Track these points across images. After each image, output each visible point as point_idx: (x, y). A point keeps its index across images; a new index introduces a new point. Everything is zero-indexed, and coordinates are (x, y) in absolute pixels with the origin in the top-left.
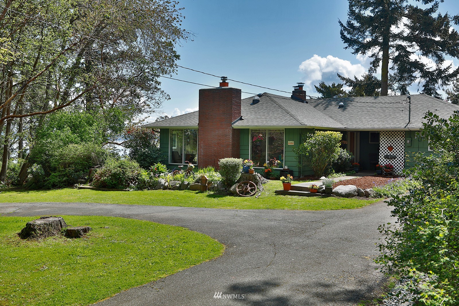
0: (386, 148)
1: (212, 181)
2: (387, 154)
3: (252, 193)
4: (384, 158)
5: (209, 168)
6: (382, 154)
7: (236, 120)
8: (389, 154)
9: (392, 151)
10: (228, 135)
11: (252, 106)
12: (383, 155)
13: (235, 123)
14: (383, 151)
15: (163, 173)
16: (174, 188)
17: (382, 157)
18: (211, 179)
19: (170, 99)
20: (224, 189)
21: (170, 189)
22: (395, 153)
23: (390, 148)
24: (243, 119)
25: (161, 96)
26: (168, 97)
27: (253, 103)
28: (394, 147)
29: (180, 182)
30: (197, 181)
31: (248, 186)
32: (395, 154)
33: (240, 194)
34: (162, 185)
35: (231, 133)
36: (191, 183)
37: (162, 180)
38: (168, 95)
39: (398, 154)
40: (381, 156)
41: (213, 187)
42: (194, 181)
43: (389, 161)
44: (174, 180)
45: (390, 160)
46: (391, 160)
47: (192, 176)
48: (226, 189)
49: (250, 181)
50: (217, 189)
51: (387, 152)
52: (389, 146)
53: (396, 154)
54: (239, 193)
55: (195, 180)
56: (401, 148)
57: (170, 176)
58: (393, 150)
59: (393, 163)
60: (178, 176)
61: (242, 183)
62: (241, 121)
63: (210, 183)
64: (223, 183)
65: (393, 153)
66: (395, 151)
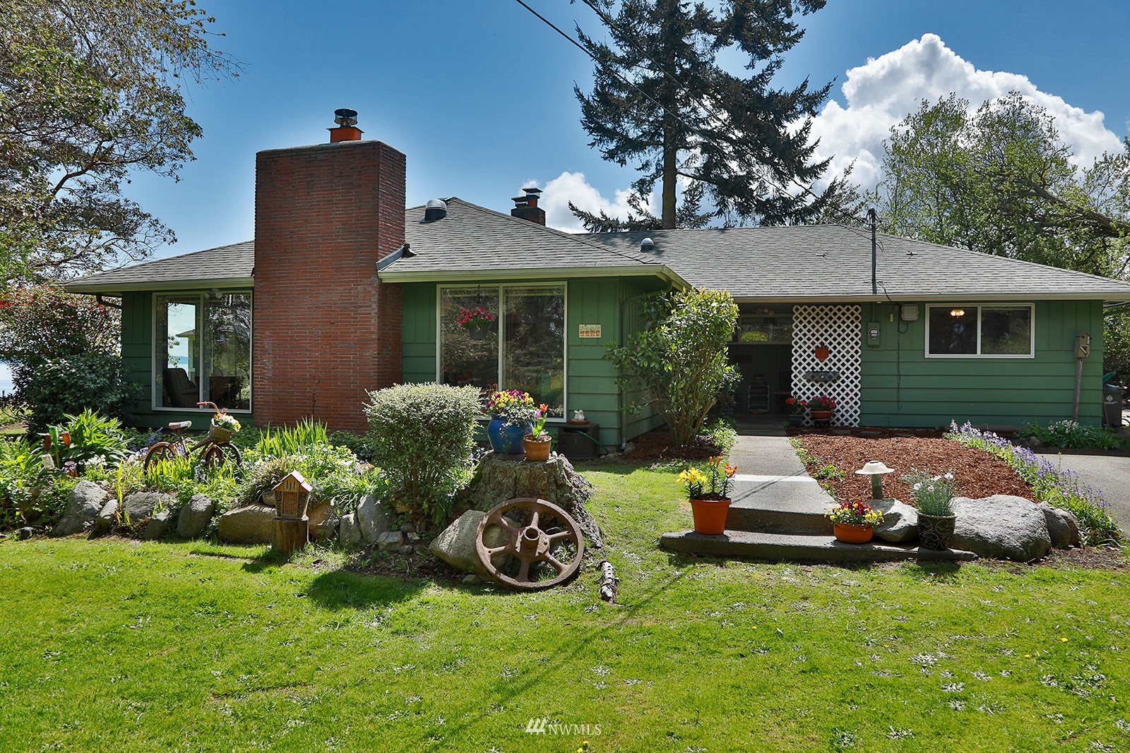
0: (809, 352)
1: (328, 492)
2: (813, 368)
3: (567, 569)
4: (804, 381)
5: (304, 427)
6: (800, 368)
7: (391, 255)
8: (817, 369)
9: (826, 361)
10: (361, 307)
11: (426, 226)
12: (802, 370)
13: (386, 263)
14: (802, 363)
15: (100, 452)
16: (145, 530)
17: (800, 377)
18: (323, 484)
19: (176, 241)
20: (396, 537)
21: (124, 532)
22: (835, 365)
23: (822, 352)
24: (412, 255)
25: (152, 233)
26: (169, 238)
27: (425, 219)
28: (831, 348)
29: (173, 499)
30: (255, 496)
31: (534, 525)
32: (835, 369)
33: (503, 577)
34: (93, 513)
35: (375, 299)
36: (226, 501)
37: (89, 491)
38: (170, 231)
39: (843, 369)
40: (798, 374)
41: (338, 527)
42: (238, 489)
43: (819, 388)
44: (149, 486)
45: (821, 386)
46: (826, 386)
47: (229, 464)
48: (405, 535)
49: (540, 501)
50: (357, 536)
51: (813, 364)
52: (817, 347)
53: (839, 369)
54: (493, 570)
55: (246, 486)
56: (852, 352)
57: (130, 466)
58: (828, 358)
59: (831, 391)
60: (166, 467)
61: (499, 512)
62: (405, 260)
63: (319, 502)
64: (386, 504)
65: (830, 365)
66: (835, 360)
